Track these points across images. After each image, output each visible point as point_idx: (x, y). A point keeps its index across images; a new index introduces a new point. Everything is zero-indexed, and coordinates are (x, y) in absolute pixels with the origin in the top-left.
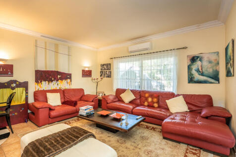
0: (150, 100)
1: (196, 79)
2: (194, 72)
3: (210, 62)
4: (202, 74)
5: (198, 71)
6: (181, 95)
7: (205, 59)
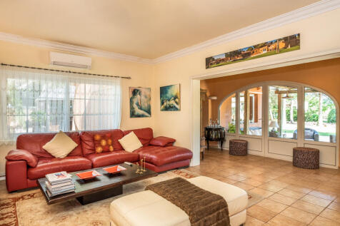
0: (104, 143)
1: (136, 113)
2: (135, 106)
3: (146, 97)
4: (141, 108)
5: (138, 104)
6: (131, 131)
7: (143, 93)
